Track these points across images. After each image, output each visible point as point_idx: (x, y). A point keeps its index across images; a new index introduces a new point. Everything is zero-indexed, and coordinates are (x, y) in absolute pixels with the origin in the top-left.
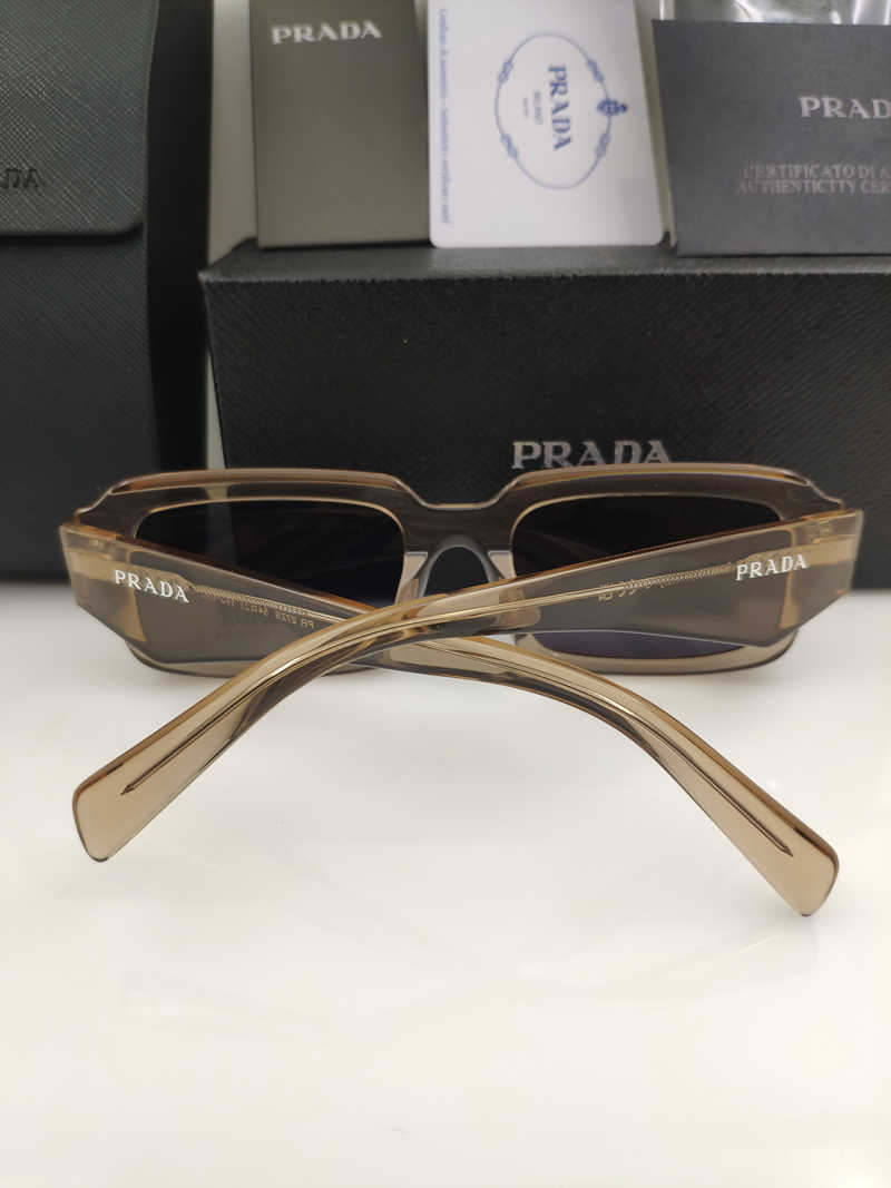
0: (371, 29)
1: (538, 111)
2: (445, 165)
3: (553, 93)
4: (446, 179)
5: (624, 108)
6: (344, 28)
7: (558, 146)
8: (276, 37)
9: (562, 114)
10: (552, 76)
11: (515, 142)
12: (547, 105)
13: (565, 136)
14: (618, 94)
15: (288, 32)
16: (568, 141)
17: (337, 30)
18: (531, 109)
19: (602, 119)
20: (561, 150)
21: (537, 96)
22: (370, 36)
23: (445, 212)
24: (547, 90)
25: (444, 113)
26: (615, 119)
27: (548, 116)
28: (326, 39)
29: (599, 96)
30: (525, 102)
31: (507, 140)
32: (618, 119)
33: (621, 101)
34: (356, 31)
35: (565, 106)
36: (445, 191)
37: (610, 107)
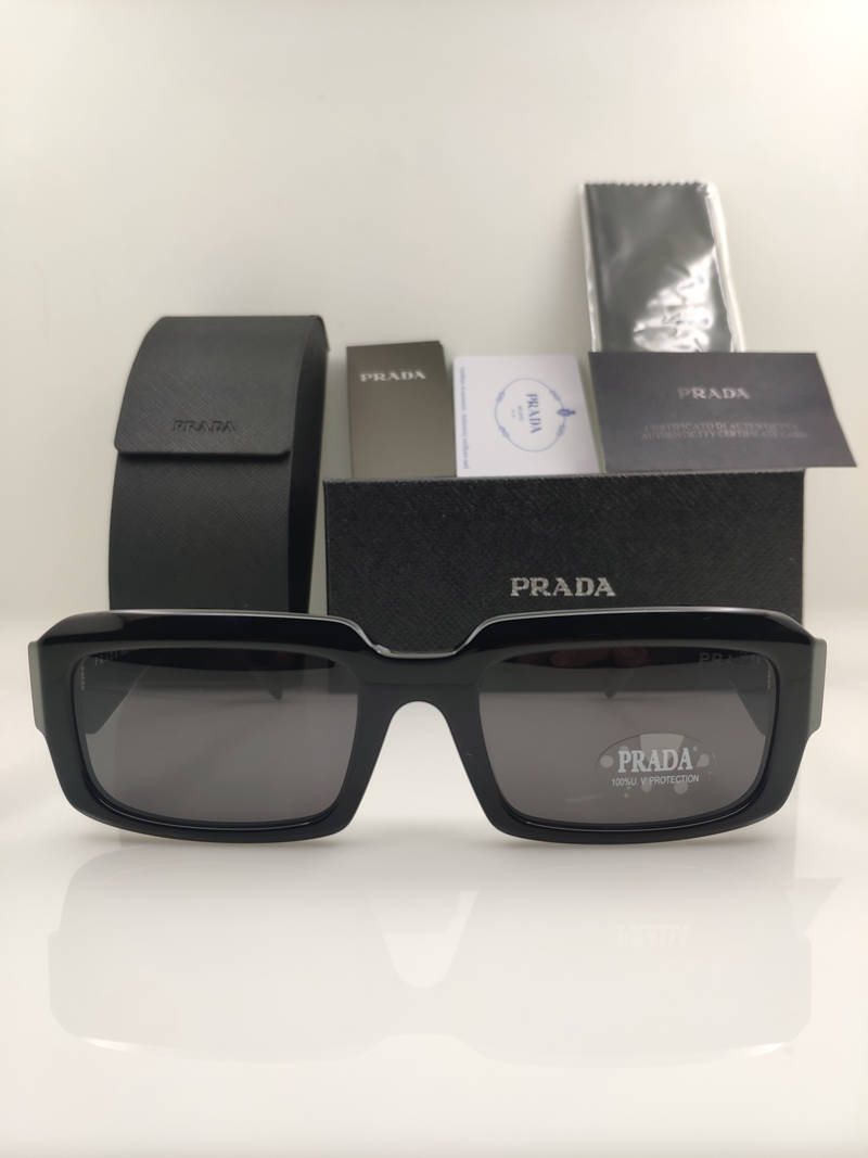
0: (420, 374)
1: (521, 416)
2: (465, 442)
3: (530, 406)
4: (466, 448)
5: (573, 412)
6: (404, 375)
7: (534, 431)
8: (363, 378)
9: (534, 417)
10: (529, 399)
11: (507, 430)
12: (526, 412)
13: (537, 426)
14: (569, 406)
15: (370, 376)
16: (539, 429)
17: (400, 376)
18: (516, 414)
19: (560, 419)
20: (536, 433)
21: (520, 408)
22: (419, 378)
23: (466, 464)
24: (527, 405)
25: (464, 417)
26: (568, 418)
27: (526, 417)
28: (393, 379)
29: (560, 408)
30: (513, 411)
31: (503, 430)
32: (570, 419)
33: (571, 409)
34: (411, 376)
35: (537, 413)
36: (465, 454)
37: (565, 412)
